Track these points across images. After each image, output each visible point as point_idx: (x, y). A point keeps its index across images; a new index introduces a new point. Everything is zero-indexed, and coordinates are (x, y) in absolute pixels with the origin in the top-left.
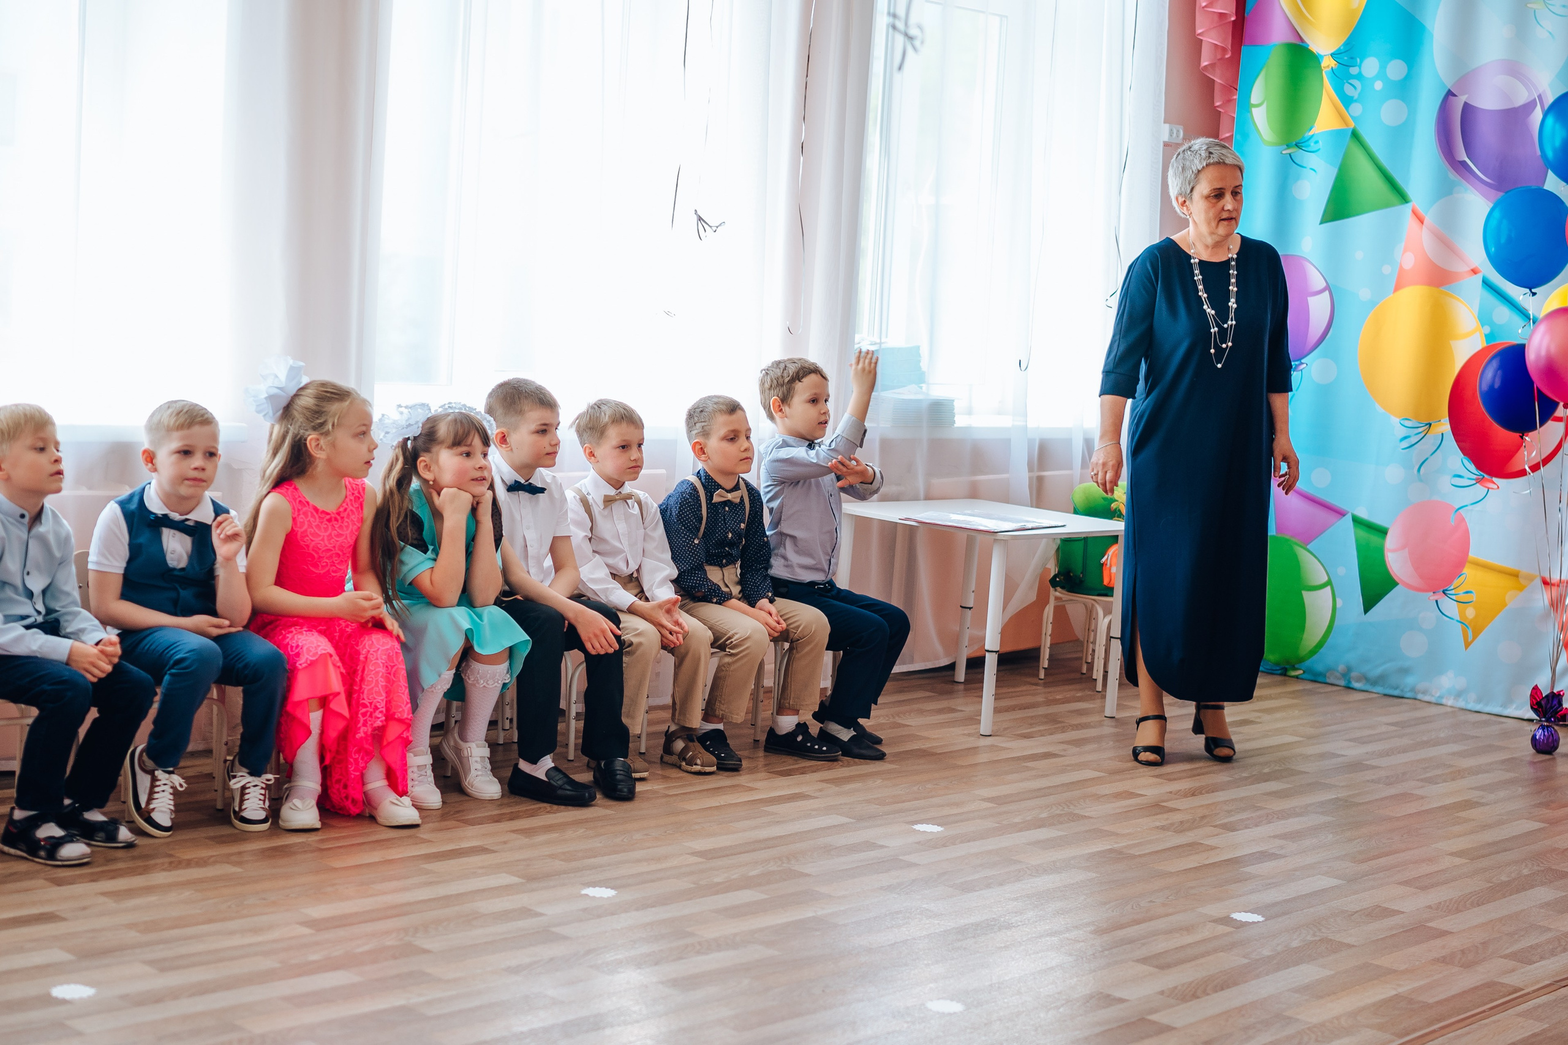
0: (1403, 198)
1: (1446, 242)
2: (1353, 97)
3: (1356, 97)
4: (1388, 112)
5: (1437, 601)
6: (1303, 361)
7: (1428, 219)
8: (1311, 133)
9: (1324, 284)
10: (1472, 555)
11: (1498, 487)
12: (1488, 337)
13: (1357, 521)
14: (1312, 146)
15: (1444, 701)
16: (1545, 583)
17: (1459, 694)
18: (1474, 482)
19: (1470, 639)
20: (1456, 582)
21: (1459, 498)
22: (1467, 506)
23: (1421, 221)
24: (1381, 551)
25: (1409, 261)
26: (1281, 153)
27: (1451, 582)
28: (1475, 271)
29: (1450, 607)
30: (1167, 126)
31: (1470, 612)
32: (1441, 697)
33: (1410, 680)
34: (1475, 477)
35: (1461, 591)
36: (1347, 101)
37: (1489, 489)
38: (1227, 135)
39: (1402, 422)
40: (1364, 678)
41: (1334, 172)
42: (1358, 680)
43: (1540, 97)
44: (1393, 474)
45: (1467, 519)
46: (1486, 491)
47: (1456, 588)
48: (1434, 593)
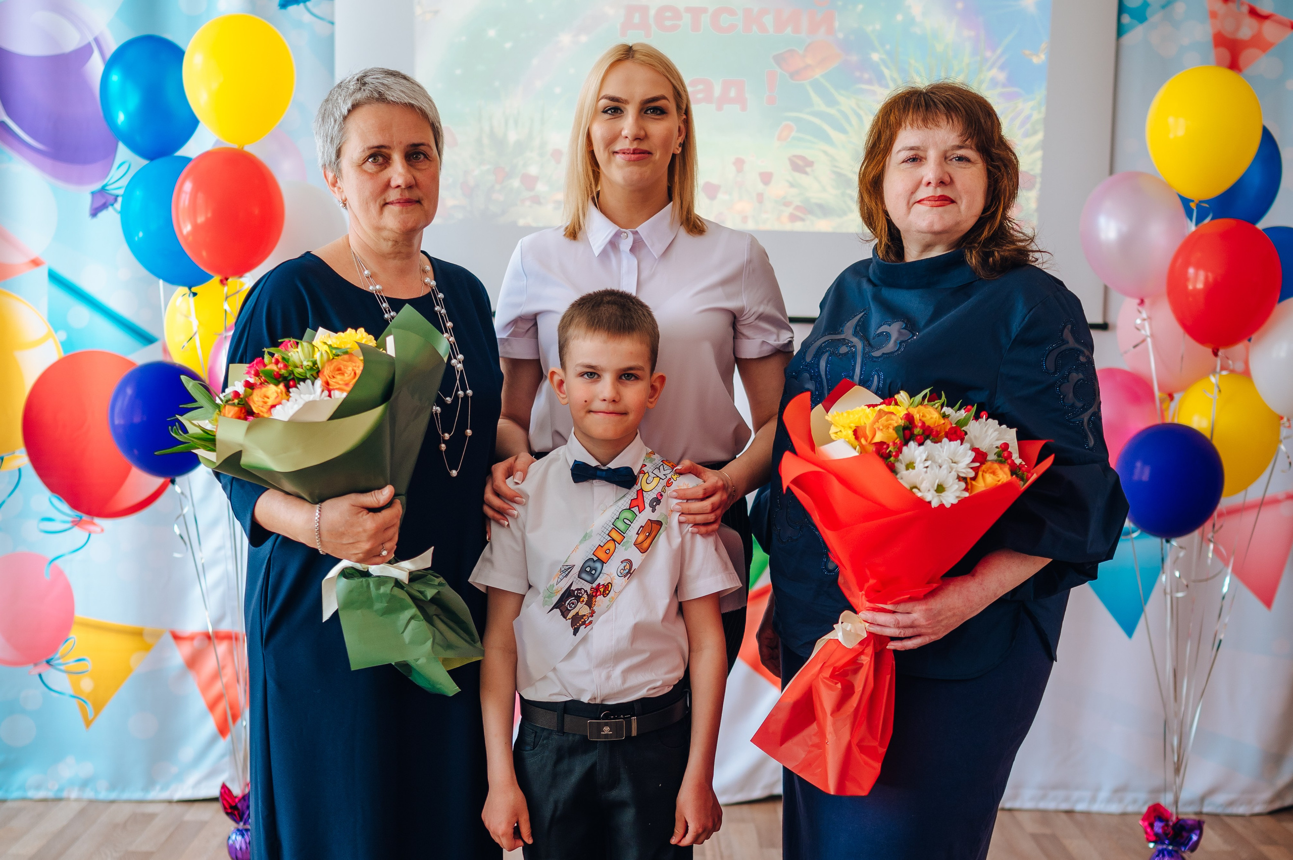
5: (40, 675)
10: (79, 613)
11: (102, 530)
12: (63, 344)
15: (65, 794)
16: (176, 637)
17: (85, 784)
18: (69, 525)
19: (90, 715)
20: (62, 649)
21: (51, 546)
22: (63, 555)
27: (55, 649)
28: (36, 263)
29: (57, 679)
31: (87, 684)
32: (61, 790)
34: (70, 519)
35: (70, 659)
37: (90, 532)
43: (98, 43)
45: (67, 572)
46: (87, 535)
47: (63, 657)
48: (36, 664)
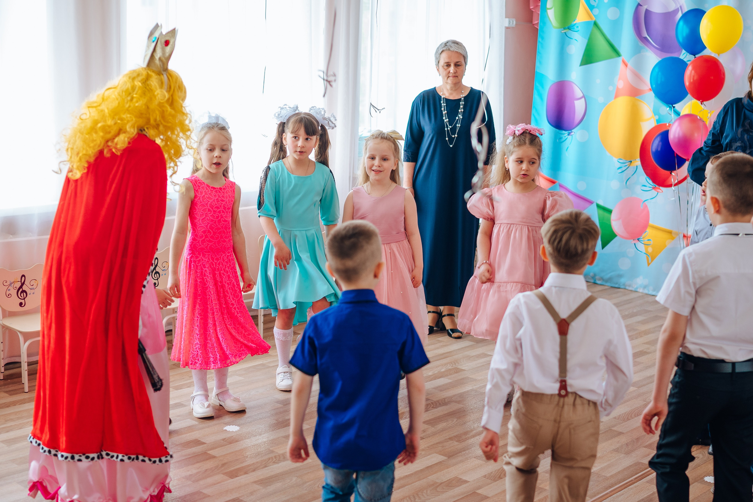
0: (618, 54)
1: (637, 76)
2: (594, 6)
3: (596, 6)
4: (611, 13)
5: (635, 244)
6: (573, 131)
7: (630, 64)
8: (575, 23)
9: (581, 95)
10: (651, 223)
11: (662, 191)
12: (657, 121)
13: (598, 206)
14: (576, 29)
15: (638, 290)
16: (684, 236)
17: (645, 287)
18: (651, 189)
19: (650, 261)
20: (644, 235)
21: (644, 196)
22: (648, 200)
23: (626, 65)
24: (609, 220)
25: (621, 84)
26: (561, 32)
27: (641, 235)
29: (641, 246)
30: (507, 20)
31: (650, 249)
32: (637, 288)
33: (623, 280)
34: (652, 186)
35: (646, 239)
36: (591, 7)
37: (658, 192)
38: (536, 22)
39: (619, 160)
40: (602, 279)
41: (585, 41)
42: (599, 280)
43: (681, 7)
44: (615, 184)
45: (648, 206)
46: (657, 192)
47: (643, 238)
48: (634, 240)
